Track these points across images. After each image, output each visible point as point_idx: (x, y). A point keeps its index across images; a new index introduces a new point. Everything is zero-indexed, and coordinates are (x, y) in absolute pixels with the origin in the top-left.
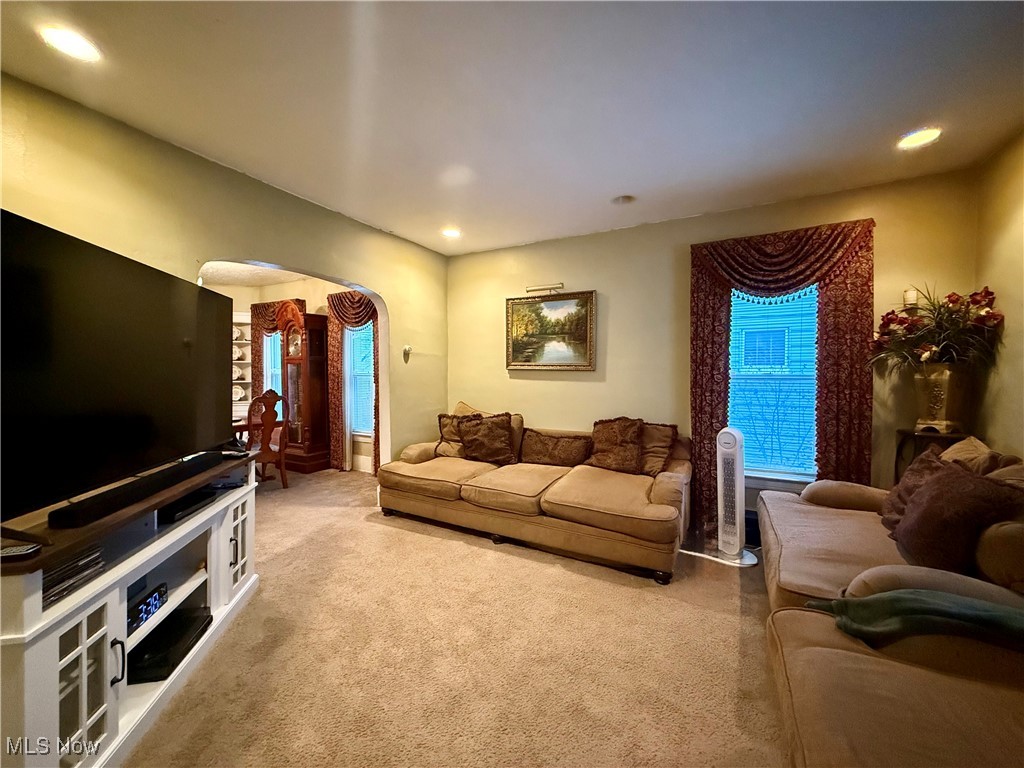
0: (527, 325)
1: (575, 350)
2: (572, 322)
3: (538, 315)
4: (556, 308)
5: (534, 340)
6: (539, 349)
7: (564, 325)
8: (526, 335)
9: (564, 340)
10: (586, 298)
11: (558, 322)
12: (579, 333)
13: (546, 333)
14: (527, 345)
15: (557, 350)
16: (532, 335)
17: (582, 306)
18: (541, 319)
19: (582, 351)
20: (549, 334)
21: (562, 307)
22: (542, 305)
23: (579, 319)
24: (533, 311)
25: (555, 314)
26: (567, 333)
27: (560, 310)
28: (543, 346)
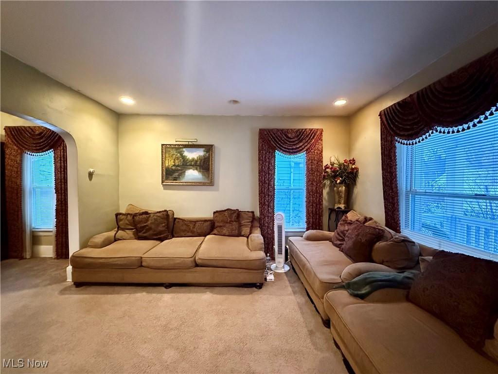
0: (174, 160)
1: (203, 175)
2: (201, 160)
3: (182, 155)
4: (192, 152)
5: (179, 168)
6: (182, 173)
7: (197, 161)
8: (174, 165)
9: (197, 169)
10: (209, 148)
11: (193, 159)
12: (205, 165)
13: (186, 165)
14: (174, 171)
15: (192, 174)
16: (178, 166)
17: (207, 152)
18: (184, 157)
19: (207, 175)
20: (188, 166)
21: (195, 152)
22: (184, 149)
23: (205, 159)
24: (179, 153)
25: (192, 155)
26: (198, 166)
27: (195, 153)
28: (185, 172)
